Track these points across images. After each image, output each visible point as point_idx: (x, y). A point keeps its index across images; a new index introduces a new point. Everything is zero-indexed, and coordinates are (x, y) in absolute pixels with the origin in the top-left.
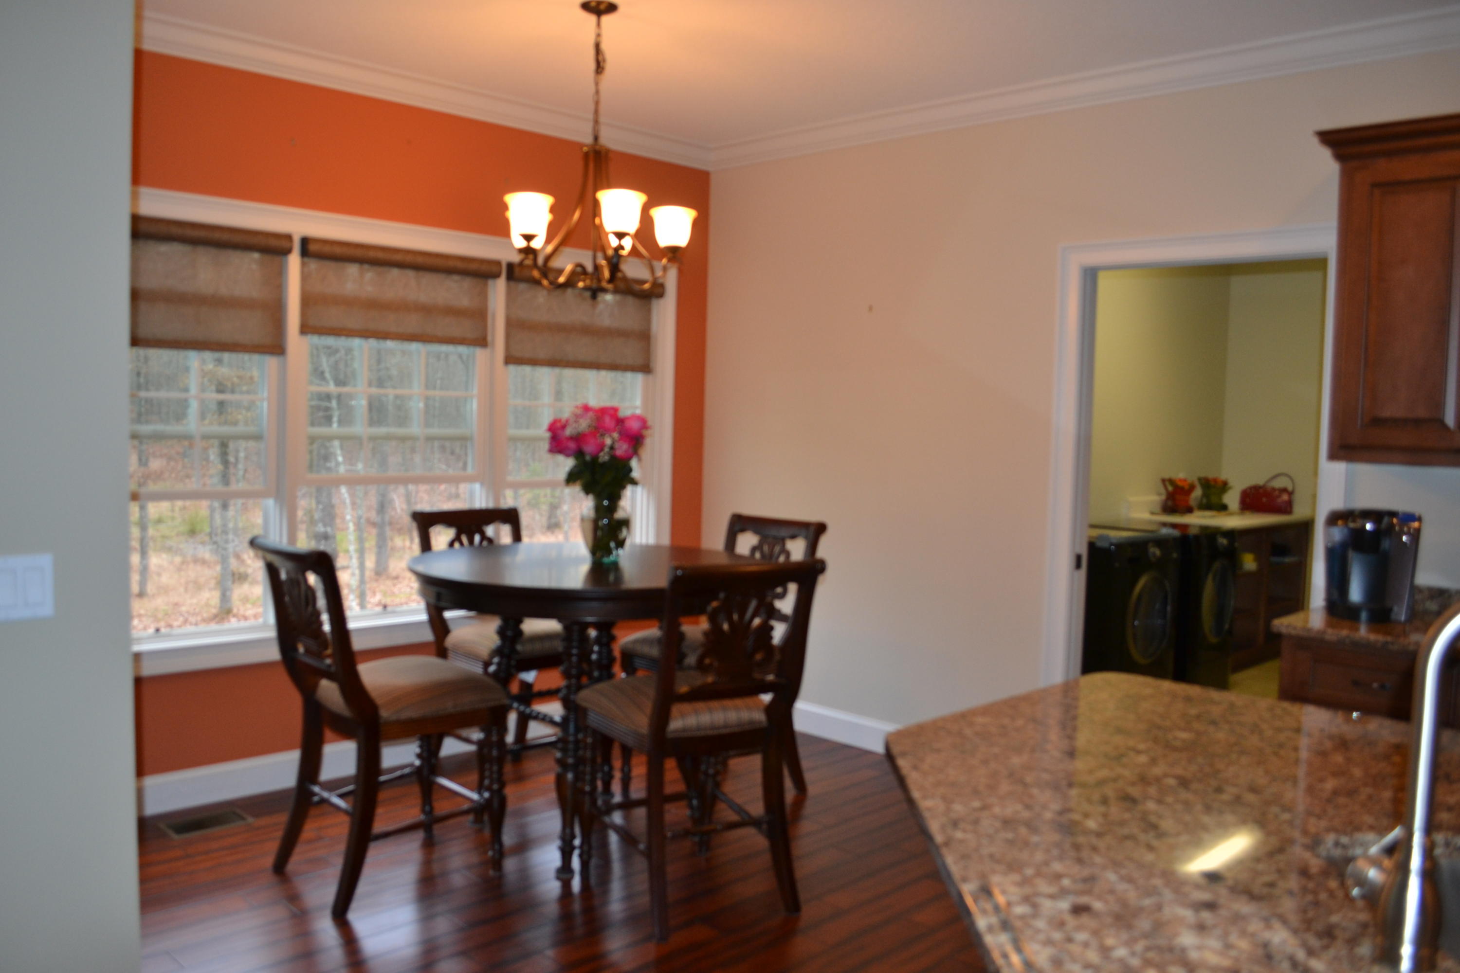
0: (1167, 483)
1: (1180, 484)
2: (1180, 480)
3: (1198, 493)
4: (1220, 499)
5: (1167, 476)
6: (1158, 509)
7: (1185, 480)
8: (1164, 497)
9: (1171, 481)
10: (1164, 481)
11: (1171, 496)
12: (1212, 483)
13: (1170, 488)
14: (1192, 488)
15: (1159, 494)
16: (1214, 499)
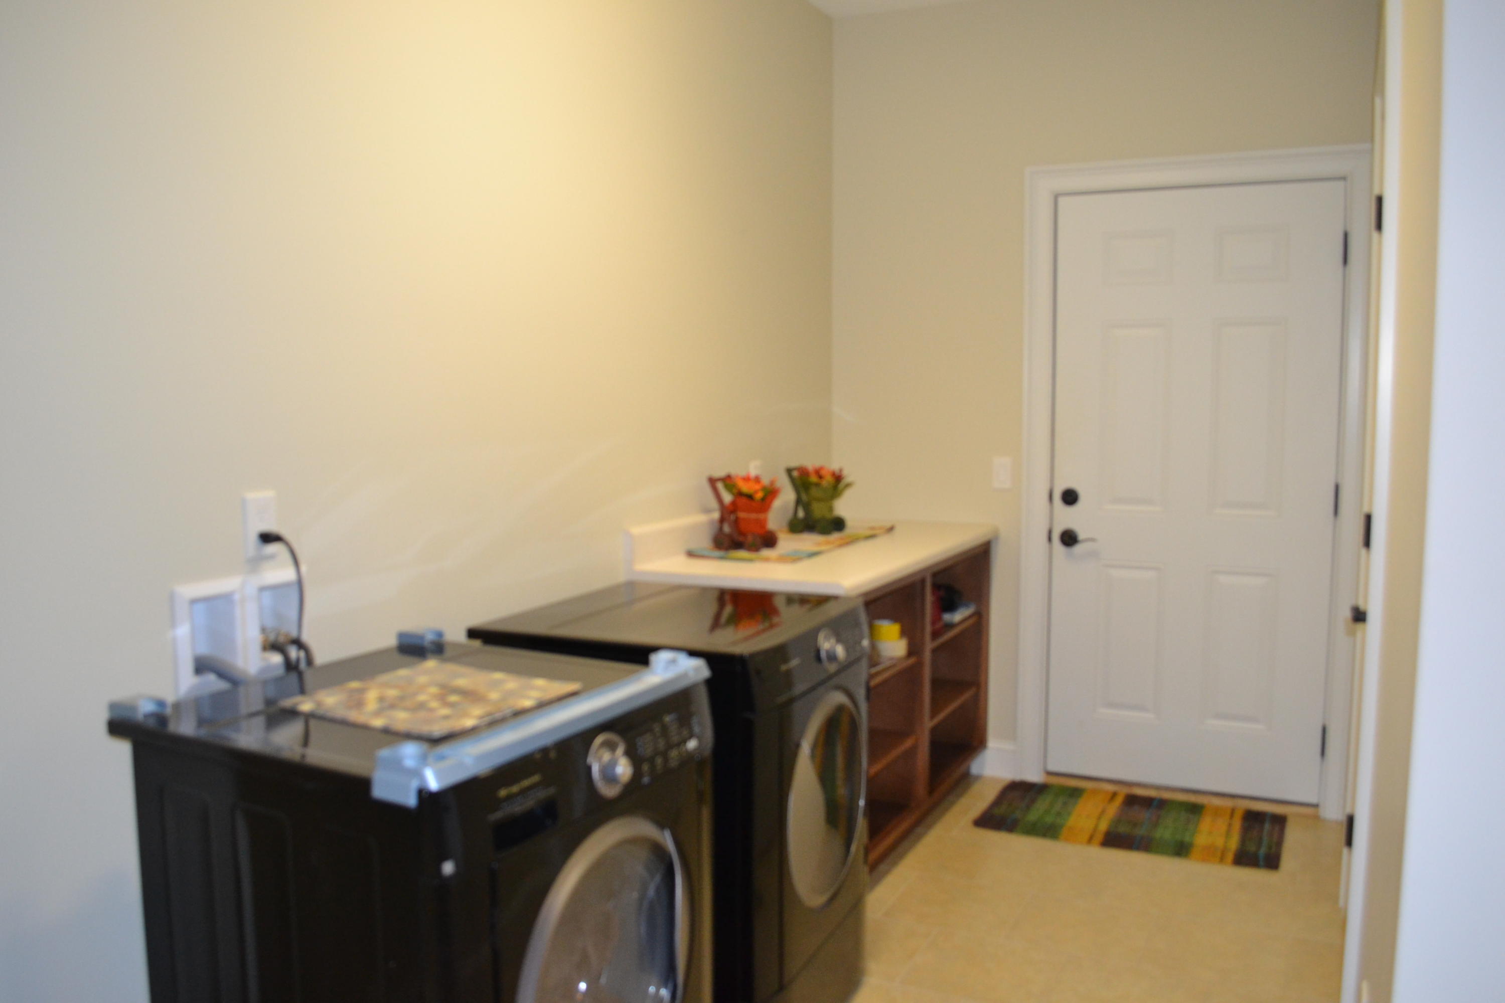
0: (720, 486)
1: (745, 488)
2: (747, 479)
3: (787, 497)
4: (831, 509)
5: (720, 473)
6: (704, 542)
7: (757, 479)
8: (716, 515)
9: (728, 480)
10: (712, 481)
11: (728, 513)
12: (814, 479)
13: (727, 498)
14: (771, 493)
15: (707, 511)
16: (818, 510)
